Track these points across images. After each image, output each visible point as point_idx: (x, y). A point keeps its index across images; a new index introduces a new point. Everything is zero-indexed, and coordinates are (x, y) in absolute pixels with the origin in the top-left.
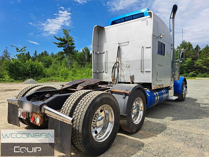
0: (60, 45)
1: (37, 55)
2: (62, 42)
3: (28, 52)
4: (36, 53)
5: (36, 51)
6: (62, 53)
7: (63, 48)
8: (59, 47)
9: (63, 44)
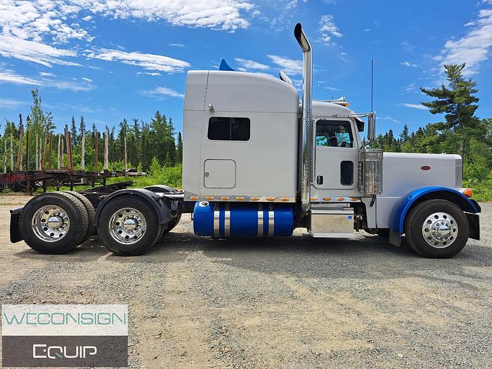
0: (437, 108)
1: (408, 135)
2: (441, 100)
3: (391, 131)
4: (405, 133)
5: (405, 128)
6: (441, 126)
7: (445, 114)
8: (434, 113)
9: (443, 103)
